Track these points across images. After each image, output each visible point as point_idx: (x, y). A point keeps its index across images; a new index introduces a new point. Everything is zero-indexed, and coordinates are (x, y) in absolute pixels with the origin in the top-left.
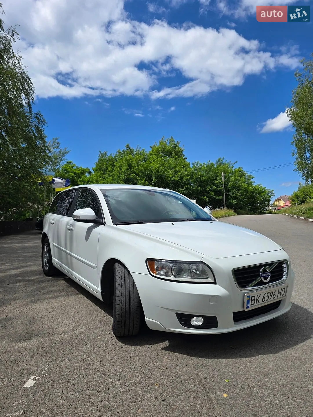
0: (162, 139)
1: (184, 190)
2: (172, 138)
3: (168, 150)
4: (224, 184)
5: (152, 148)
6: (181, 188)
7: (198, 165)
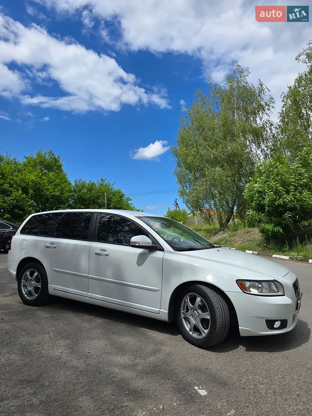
0: (40, 151)
1: (66, 207)
2: (51, 151)
3: (47, 163)
4: (106, 204)
5: (27, 158)
6: (63, 205)
7: (81, 182)
